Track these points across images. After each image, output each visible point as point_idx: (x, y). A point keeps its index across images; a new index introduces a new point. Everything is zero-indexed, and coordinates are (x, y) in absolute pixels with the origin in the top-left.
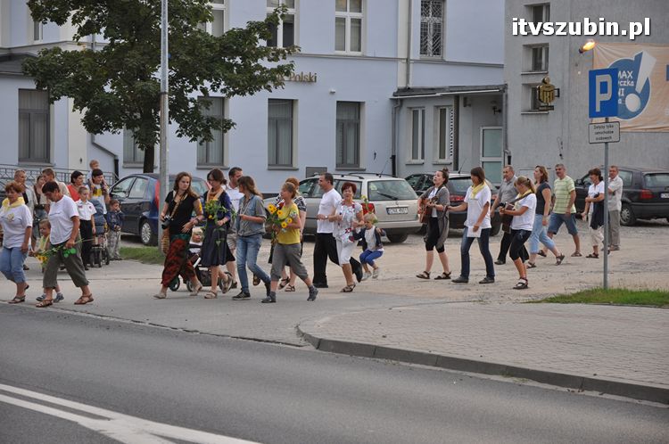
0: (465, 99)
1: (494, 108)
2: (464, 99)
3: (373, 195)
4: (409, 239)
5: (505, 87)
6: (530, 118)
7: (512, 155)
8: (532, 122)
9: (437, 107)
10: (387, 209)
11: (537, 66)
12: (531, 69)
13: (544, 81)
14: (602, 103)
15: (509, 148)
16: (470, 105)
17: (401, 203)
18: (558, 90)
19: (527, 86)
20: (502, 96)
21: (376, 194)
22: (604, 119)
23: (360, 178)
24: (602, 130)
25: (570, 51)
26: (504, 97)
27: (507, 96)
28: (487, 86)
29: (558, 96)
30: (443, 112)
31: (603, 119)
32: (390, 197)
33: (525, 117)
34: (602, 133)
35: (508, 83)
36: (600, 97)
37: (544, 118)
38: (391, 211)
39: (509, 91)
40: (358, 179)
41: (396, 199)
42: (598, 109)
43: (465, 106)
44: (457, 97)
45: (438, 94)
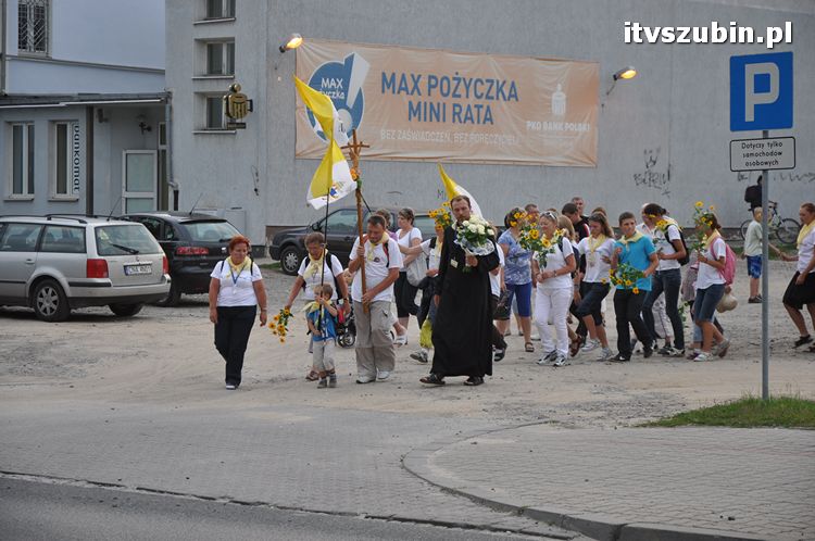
0: (100, 111)
1: (142, 125)
2: (97, 112)
3: (104, 247)
4: (145, 311)
5: (169, 95)
6: (207, 139)
7: (180, 189)
8: (211, 145)
9: (54, 122)
10: (125, 267)
11: (214, 68)
12: (205, 72)
13: (233, 89)
14: (758, 108)
15: (176, 180)
16: (106, 120)
17: (144, 259)
18: (251, 101)
19: (201, 95)
20: (164, 108)
21: (108, 246)
22: (761, 132)
23: (81, 222)
24: (758, 150)
25: (268, 49)
26: (168, 109)
27: (171, 108)
28: (138, 95)
29: (251, 110)
30: (62, 130)
31: (759, 133)
32: (127, 250)
33: (200, 138)
34: (757, 155)
35: (173, 90)
36: (752, 99)
37: (229, 140)
38: (130, 270)
39: (174, 102)
40: (77, 224)
41: (136, 253)
42: (750, 116)
43: (101, 121)
44: (90, 109)
45: (62, 104)
